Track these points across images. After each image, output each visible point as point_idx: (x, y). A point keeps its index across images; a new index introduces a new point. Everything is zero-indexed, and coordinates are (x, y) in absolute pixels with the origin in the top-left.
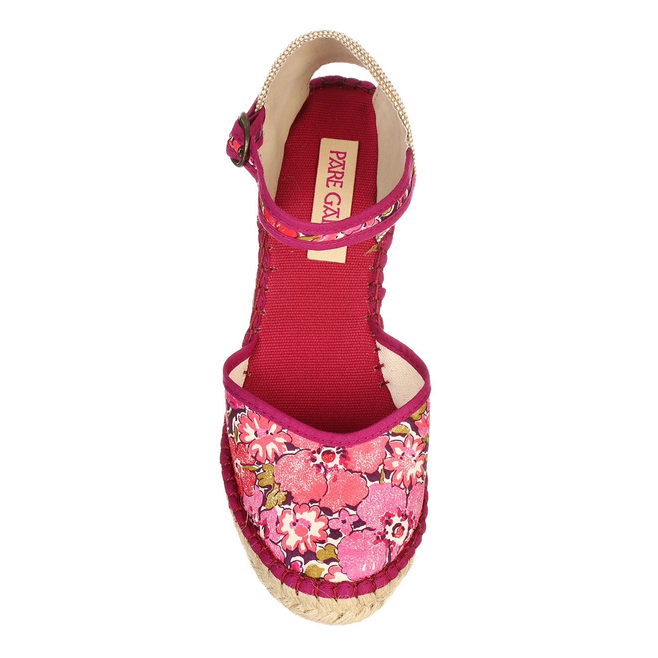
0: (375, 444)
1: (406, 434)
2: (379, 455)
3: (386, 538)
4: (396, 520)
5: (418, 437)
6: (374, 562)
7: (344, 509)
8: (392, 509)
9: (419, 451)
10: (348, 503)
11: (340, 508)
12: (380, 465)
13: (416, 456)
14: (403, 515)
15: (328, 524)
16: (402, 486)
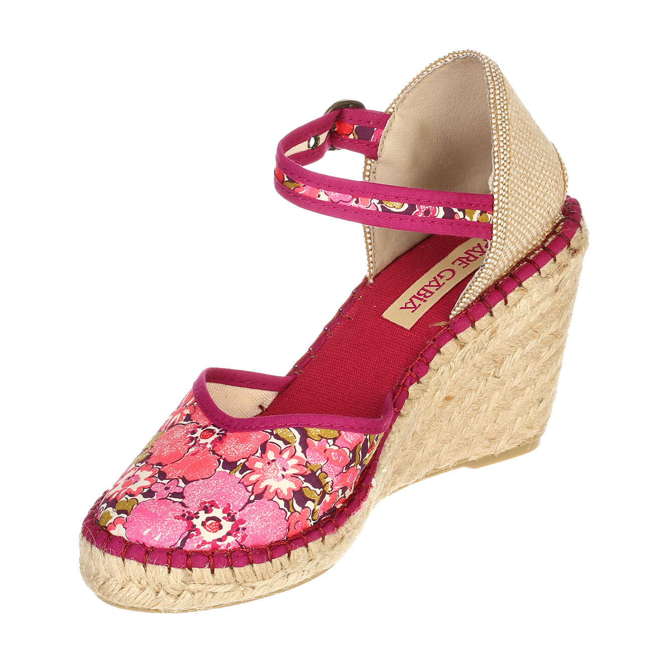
0: (253, 437)
1: (290, 443)
2: (250, 449)
3: (193, 521)
4: (217, 513)
5: (302, 456)
6: (161, 533)
7: (178, 480)
8: (222, 500)
9: (296, 471)
10: (185, 476)
11: (175, 477)
12: (243, 458)
13: (287, 472)
14: (229, 514)
15: (151, 485)
16: (250, 488)
